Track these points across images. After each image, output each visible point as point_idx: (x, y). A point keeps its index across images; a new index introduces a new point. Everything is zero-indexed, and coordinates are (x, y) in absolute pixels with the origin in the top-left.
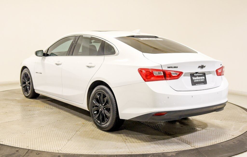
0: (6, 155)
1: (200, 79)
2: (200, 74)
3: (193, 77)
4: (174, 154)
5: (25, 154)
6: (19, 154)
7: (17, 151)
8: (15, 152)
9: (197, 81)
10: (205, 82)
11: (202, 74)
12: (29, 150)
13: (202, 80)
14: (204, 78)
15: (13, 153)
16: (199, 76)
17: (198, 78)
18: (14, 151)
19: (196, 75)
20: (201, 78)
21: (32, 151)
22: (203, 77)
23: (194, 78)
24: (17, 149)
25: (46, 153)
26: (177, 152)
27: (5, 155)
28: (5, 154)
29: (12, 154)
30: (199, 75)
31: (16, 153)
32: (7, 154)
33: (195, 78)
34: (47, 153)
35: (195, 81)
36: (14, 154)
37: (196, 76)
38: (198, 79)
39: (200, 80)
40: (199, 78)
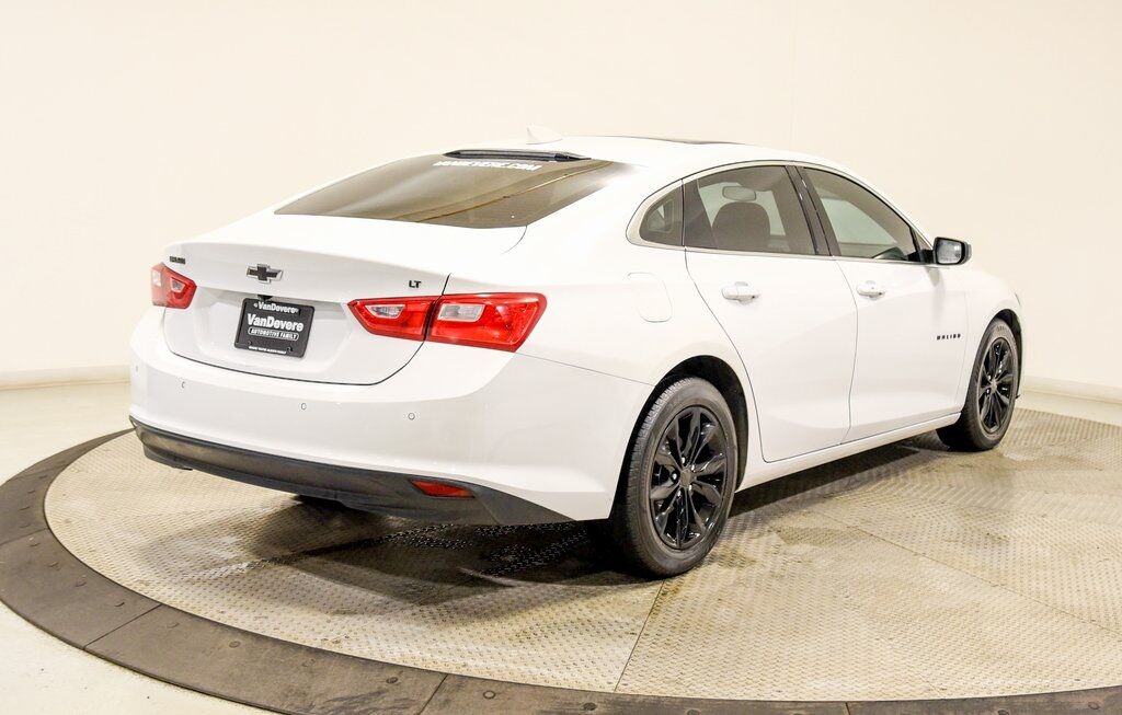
0: (342, 699)
1: (279, 329)
2: (286, 309)
3: (249, 315)
4: (1101, 701)
5: (429, 696)
6: (403, 696)
7: (393, 681)
8: (385, 686)
9: (265, 333)
10: (296, 348)
11: (294, 310)
12: (447, 675)
13: (287, 336)
14: (300, 327)
15: (374, 690)
16: (279, 316)
17: (270, 322)
18: (376, 680)
19: (266, 307)
20: (289, 325)
21: (462, 680)
22: (295, 324)
23: (252, 319)
24: (392, 674)
25: (524, 690)
26: (1111, 693)
27: (335, 700)
28: (339, 695)
29: (373, 694)
30: (278, 308)
31: (388, 691)
32: (346, 693)
33: (259, 321)
34: (532, 690)
35: (254, 332)
36: (379, 693)
37: (263, 314)
38: (273, 328)
39: (276, 334)
40: (278, 324)
